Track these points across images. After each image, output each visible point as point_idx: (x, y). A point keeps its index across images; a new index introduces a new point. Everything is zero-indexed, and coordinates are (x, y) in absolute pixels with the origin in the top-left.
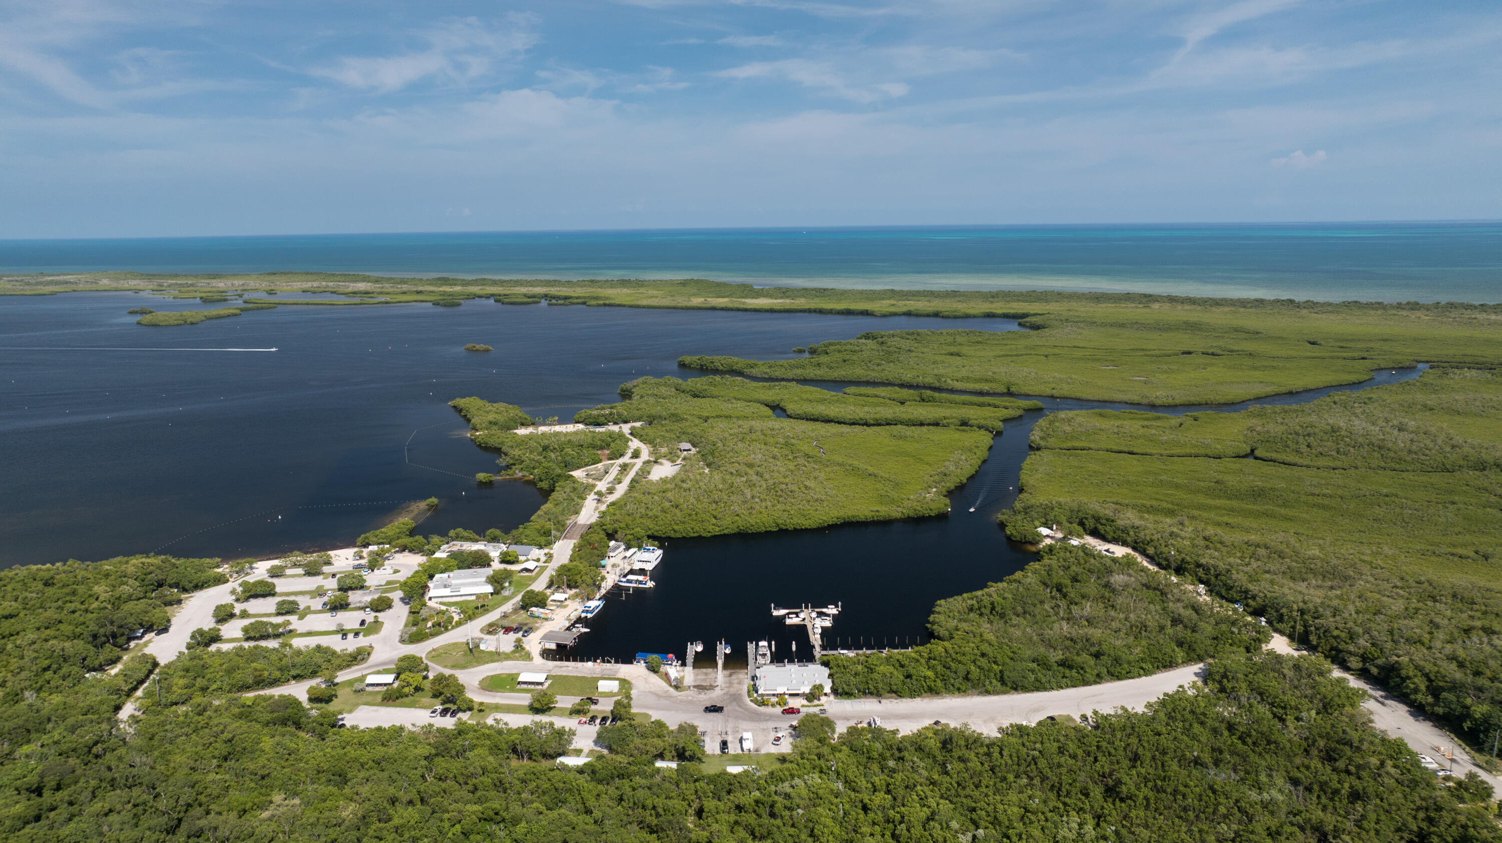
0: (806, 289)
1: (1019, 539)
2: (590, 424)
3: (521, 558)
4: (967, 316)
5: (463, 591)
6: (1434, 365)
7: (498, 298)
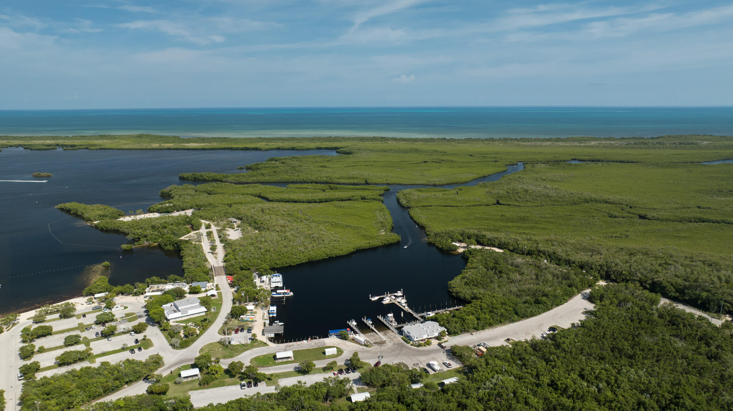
0: (214, 138)
1: (447, 249)
2: (163, 212)
3: (203, 289)
4: (308, 149)
5: (190, 312)
6: (525, 163)
7: (26, 147)
